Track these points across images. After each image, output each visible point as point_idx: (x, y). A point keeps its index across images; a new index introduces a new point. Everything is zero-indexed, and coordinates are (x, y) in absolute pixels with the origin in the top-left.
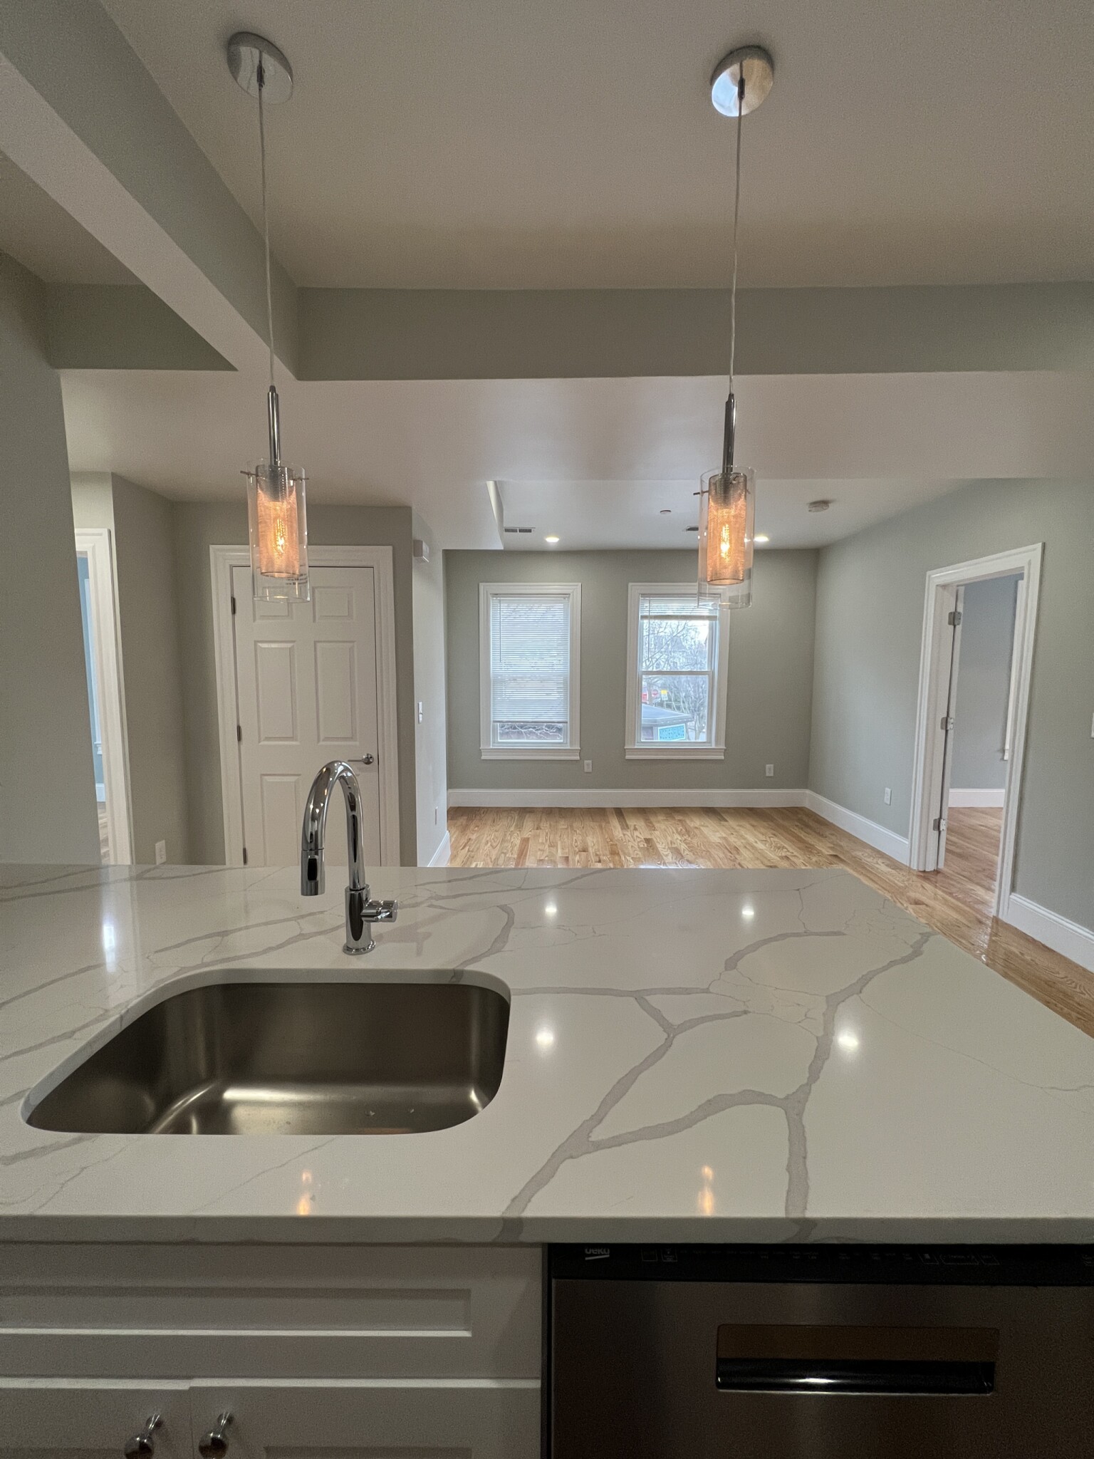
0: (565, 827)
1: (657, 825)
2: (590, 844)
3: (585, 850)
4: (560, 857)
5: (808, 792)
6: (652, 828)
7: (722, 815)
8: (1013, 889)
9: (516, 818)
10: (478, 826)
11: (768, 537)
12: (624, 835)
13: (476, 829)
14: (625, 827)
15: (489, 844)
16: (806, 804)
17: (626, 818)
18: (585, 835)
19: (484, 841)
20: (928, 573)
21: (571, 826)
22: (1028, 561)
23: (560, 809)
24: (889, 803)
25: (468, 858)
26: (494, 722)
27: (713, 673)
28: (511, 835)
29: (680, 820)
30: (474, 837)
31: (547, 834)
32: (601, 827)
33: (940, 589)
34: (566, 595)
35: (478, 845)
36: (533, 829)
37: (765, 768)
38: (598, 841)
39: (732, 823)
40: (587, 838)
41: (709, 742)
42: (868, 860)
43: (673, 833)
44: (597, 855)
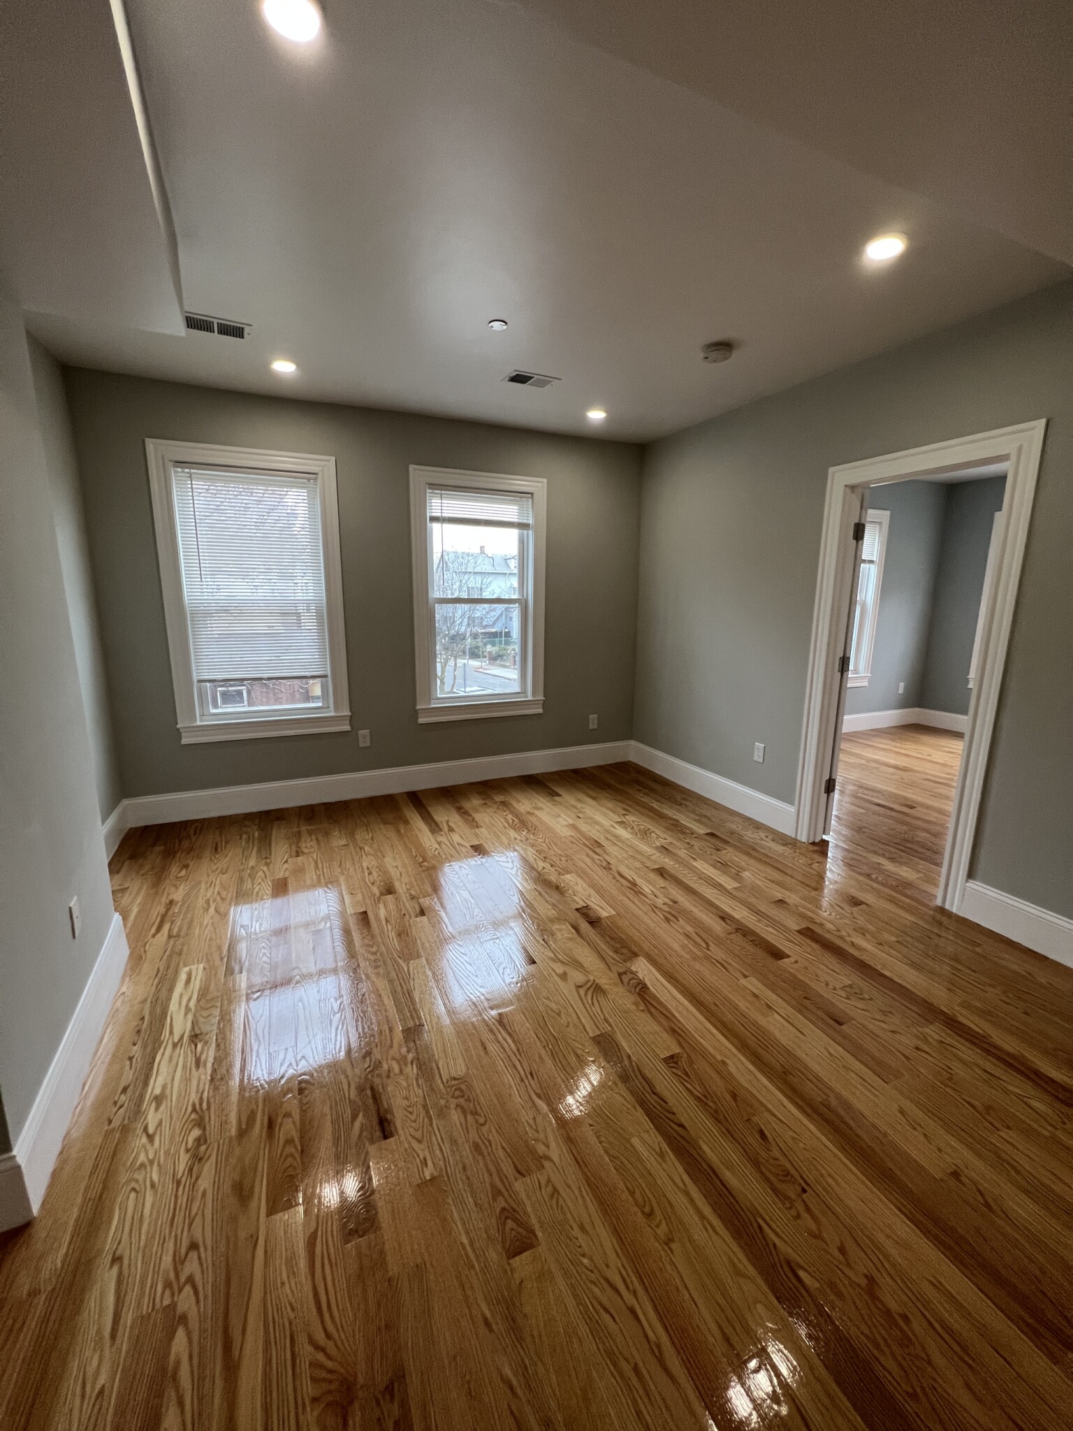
0: (344, 842)
1: (477, 817)
2: (394, 874)
3: (390, 890)
4: (351, 915)
5: (632, 742)
6: (475, 825)
7: (550, 785)
8: (971, 875)
9: (256, 834)
10: (186, 866)
11: (606, 412)
12: (439, 844)
13: (183, 872)
14: (435, 827)
15: (212, 909)
16: (632, 758)
17: (429, 809)
18: (379, 854)
19: (201, 902)
20: (831, 470)
21: (355, 841)
22: (1018, 445)
23: (327, 806)
24: (761, 760)
25: (170, 956)
26: (200, 681)
27: (526, 601)
28: (253, 877)
29: (503, 803)
30: (178, 895)
31: (316, 862)
32: (398, 831)
33: (848, 490)
34: (311, 476)
35: (189, 916)
36: (291, 856)
37: (588, 719)
38: (404, 866)
39: (568, 797)
40: (385, 860)
41: (524, 692)
42: (750, 835)
43: (505, 828)
44: (413, 898)
